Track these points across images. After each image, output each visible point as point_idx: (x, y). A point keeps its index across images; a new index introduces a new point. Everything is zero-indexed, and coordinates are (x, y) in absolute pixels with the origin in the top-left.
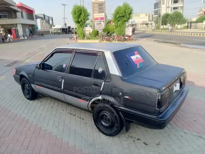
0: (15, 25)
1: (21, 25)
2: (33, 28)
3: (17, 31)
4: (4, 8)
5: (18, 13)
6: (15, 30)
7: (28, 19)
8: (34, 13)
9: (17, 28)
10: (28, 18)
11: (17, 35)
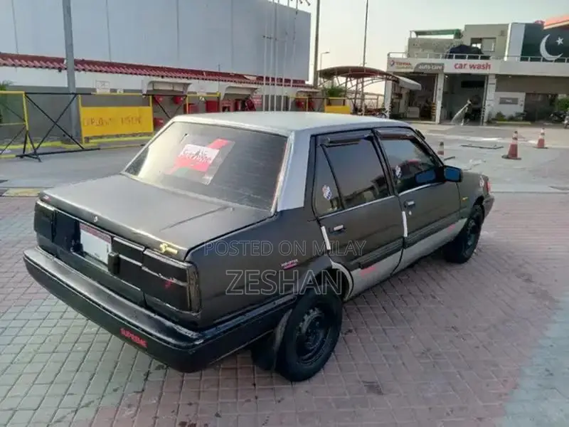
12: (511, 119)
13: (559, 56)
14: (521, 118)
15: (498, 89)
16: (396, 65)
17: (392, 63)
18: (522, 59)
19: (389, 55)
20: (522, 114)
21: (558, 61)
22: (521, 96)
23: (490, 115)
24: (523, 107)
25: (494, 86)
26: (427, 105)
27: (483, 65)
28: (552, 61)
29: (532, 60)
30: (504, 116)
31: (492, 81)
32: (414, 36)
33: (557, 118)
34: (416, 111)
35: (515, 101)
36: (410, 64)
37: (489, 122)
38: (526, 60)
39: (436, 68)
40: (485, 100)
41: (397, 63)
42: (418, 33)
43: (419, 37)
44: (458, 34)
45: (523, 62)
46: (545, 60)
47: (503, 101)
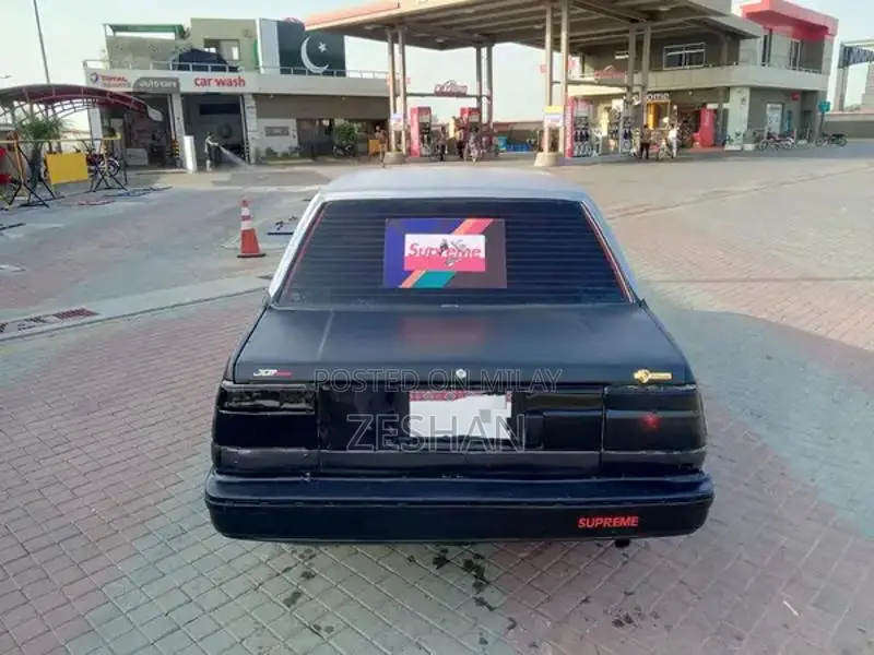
0: (721, 93)
1: (747, 93)
2: (807, 108)
3: (721, 117)
4: (693, 26)
5: (747, 41)
6: (715, 111)
7: (795, 64)
8: (833, 35)
9: (725, 106)
10: (795, 60)
11: (720, 131)
12: (286, 156)
13: (325, 68)
14: (298, 155)
15: (260, 116)
16: (100, 80)
17: (94, 77)
18: (283, 71)
19: (85, 64)
20: (297, 149)
21: (325, 73)
22: (291, 124)
23: (257, 152)
24: (296, 139)
25: (254, 110)
26: (157, 144)
27: (235, 81)
28: (318, 74)
29: (296, 72)
30: (276, 153)
31: (250, 103)
32: (110, 32)
33: (341, 152)
34: (140, 154)
35: (284, 131)
36: (123, 79)
37: (260, 162)
38: (288, 72)
39: (168, 84)
40: (246, 130)
41: (103, 77)
42: (116, 28)
43: (119, 34)
44: (181, 32)
45: (283, 76)
46: (310, 73)
47: (270, 132)
